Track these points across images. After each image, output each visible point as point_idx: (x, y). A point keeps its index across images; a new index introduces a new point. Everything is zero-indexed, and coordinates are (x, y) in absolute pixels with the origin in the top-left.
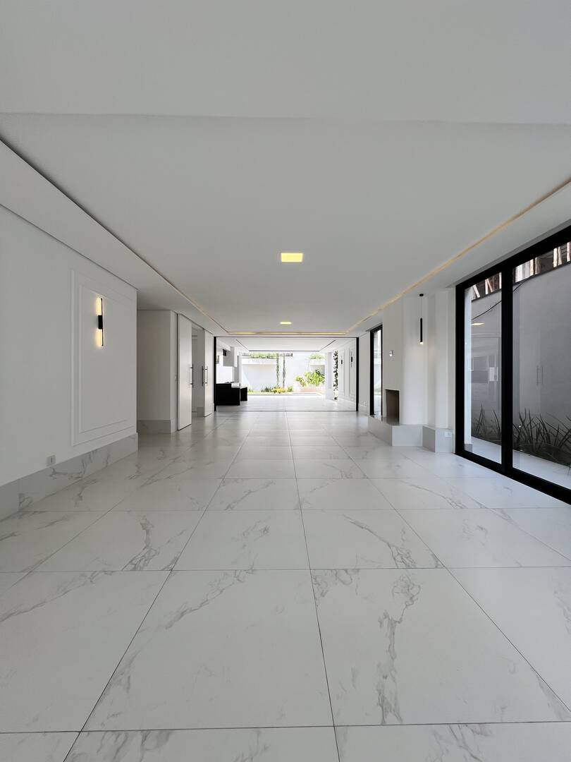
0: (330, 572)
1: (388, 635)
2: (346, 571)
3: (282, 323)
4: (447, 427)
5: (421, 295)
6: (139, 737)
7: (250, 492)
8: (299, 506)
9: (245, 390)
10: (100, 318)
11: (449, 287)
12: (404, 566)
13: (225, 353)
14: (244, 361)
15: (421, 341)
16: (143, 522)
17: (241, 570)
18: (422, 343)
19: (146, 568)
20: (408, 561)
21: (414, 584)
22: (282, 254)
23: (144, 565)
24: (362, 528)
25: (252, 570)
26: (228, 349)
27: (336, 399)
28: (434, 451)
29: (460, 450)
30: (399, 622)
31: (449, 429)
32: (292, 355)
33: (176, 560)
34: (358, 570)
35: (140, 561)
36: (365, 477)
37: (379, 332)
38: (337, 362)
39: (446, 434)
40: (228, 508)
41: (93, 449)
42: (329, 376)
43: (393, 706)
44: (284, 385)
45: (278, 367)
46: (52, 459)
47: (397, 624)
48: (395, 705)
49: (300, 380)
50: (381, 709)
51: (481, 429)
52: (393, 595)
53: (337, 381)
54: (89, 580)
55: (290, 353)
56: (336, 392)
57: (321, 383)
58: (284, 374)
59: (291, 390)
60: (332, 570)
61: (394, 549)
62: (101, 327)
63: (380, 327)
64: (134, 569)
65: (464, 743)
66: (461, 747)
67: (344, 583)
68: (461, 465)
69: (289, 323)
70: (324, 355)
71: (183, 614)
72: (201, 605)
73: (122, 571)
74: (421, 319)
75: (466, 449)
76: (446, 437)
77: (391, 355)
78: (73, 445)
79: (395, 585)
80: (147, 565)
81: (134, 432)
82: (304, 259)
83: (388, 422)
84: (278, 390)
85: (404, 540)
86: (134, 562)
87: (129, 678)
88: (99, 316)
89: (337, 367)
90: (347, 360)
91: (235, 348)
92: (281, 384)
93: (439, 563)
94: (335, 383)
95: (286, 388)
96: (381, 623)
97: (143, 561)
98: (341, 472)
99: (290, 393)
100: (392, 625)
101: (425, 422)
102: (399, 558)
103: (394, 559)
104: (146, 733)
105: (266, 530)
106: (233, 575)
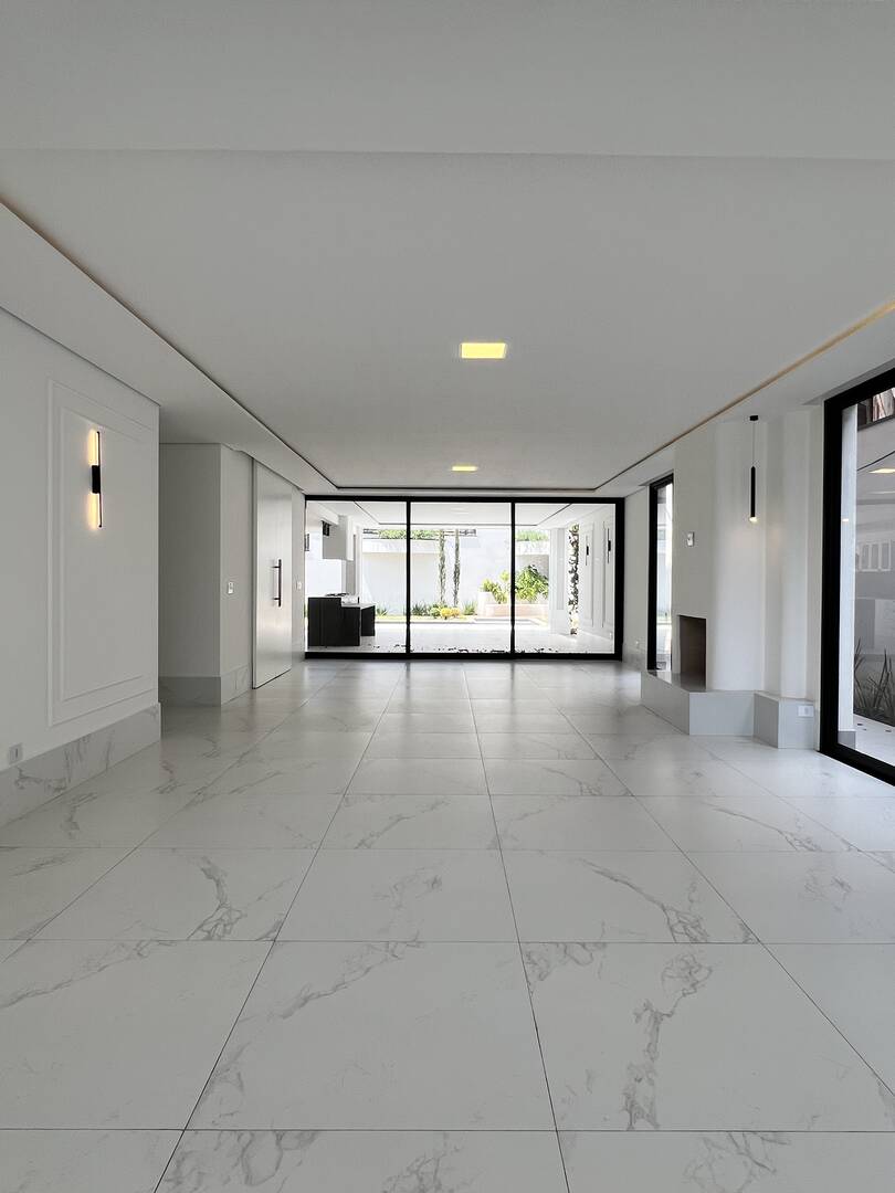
0: (554, 946)
1: (649, 1030)
2: (583, 945)
3: (455, 469)
4: (804, 695)
5: (754, 418)
6: (272, 1138)
7: (400, 818)
8: (497, 844)
9: (370, 613)
10: (96, 470)
11: (811, 403)
12: (687, 939)
13: (326, 529)
14: (368, 546)
15: (753, 515)
16: (207, 866)
17: (397, 942)
18: (754, 520)
19: (227, 937)
20: (695, 933)
21: (700, 966)
22: (464, 345)
23: (225, 931)
24: (616, 880)
25: (416, 942)
26: (333, 519)
27: (573, 632)
28: (776, 747)
29: (831, 744)
30: (668, 1016)
31: (809, 701)
32: (475, 531)
33: (279, 926)
34: (604, 944)
35: (216, 926)
36: (628, 793)
37: (669, 488)
38: (577, 550)
39: (802, 710)
40: (360, 845)
41: (84, 735)
42: (559, 581)
43: (647, 1111)
44: (456, 601)
45: (443, 559)
46: (16, 752)
47: (665, 1017)
48: (651, 1111)
49: (490, 588)
50: (628, 1115)
51: (883, 703)
52: (663, 980)
53: (576, 593)
54: (135, 953)
55: (470, 528)
56: (575, 617)
57: (540, 596)
58: (457, 572)
59: (471, 612)
60: (557, 944)
61: (672, 916)
62: (96, 488)
63: (669, 479)
64: (209, 938)
65: (747, 1150)
66: (742, 1154)
67: (578, 962)
68: (826, 774)
69: (473, 469)
70: (547, 533)
71: (306, 1000)
72: (335, 989)
73: (187, 940)
74: (753, 469)
75: (843, 741)
76: (801, 715)
77: (690, 543)
78: (50, 725)
79: (669, 966)
80: (230, 933)
81: (153, 701)
82: (509, 353)
83: (683, 686)
84: (443, 611)
85: (691, 901)
86: (205, 928)
87: (239, 1074)
88: (93, 467)
89: (577, 561)
90: (599, 548)
91: (349, 517)
92: (449, 598)
93: (751, 936)
94: (572, 598)
95: (461, 608)
96: (638, 1017)
97: (221, 927)
98: (580, 783)
99: (470, 618)
100: (656, 1018)
101: (761, 686)
102: (679, 928)
103: (671, 929)
104: (280, 1135)
105: (435, 882)
106: (383, 949)
